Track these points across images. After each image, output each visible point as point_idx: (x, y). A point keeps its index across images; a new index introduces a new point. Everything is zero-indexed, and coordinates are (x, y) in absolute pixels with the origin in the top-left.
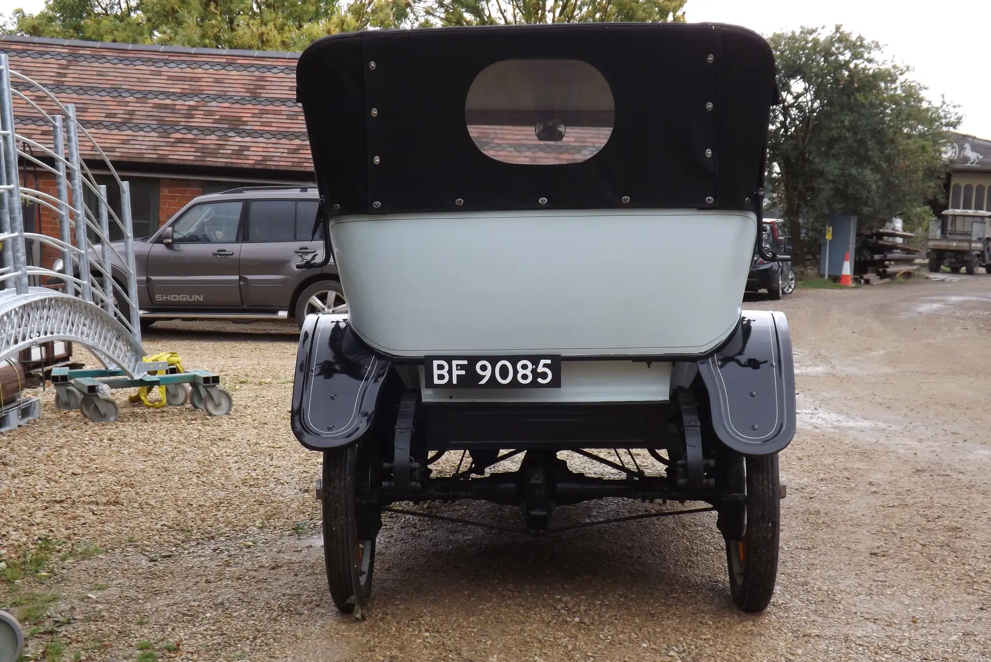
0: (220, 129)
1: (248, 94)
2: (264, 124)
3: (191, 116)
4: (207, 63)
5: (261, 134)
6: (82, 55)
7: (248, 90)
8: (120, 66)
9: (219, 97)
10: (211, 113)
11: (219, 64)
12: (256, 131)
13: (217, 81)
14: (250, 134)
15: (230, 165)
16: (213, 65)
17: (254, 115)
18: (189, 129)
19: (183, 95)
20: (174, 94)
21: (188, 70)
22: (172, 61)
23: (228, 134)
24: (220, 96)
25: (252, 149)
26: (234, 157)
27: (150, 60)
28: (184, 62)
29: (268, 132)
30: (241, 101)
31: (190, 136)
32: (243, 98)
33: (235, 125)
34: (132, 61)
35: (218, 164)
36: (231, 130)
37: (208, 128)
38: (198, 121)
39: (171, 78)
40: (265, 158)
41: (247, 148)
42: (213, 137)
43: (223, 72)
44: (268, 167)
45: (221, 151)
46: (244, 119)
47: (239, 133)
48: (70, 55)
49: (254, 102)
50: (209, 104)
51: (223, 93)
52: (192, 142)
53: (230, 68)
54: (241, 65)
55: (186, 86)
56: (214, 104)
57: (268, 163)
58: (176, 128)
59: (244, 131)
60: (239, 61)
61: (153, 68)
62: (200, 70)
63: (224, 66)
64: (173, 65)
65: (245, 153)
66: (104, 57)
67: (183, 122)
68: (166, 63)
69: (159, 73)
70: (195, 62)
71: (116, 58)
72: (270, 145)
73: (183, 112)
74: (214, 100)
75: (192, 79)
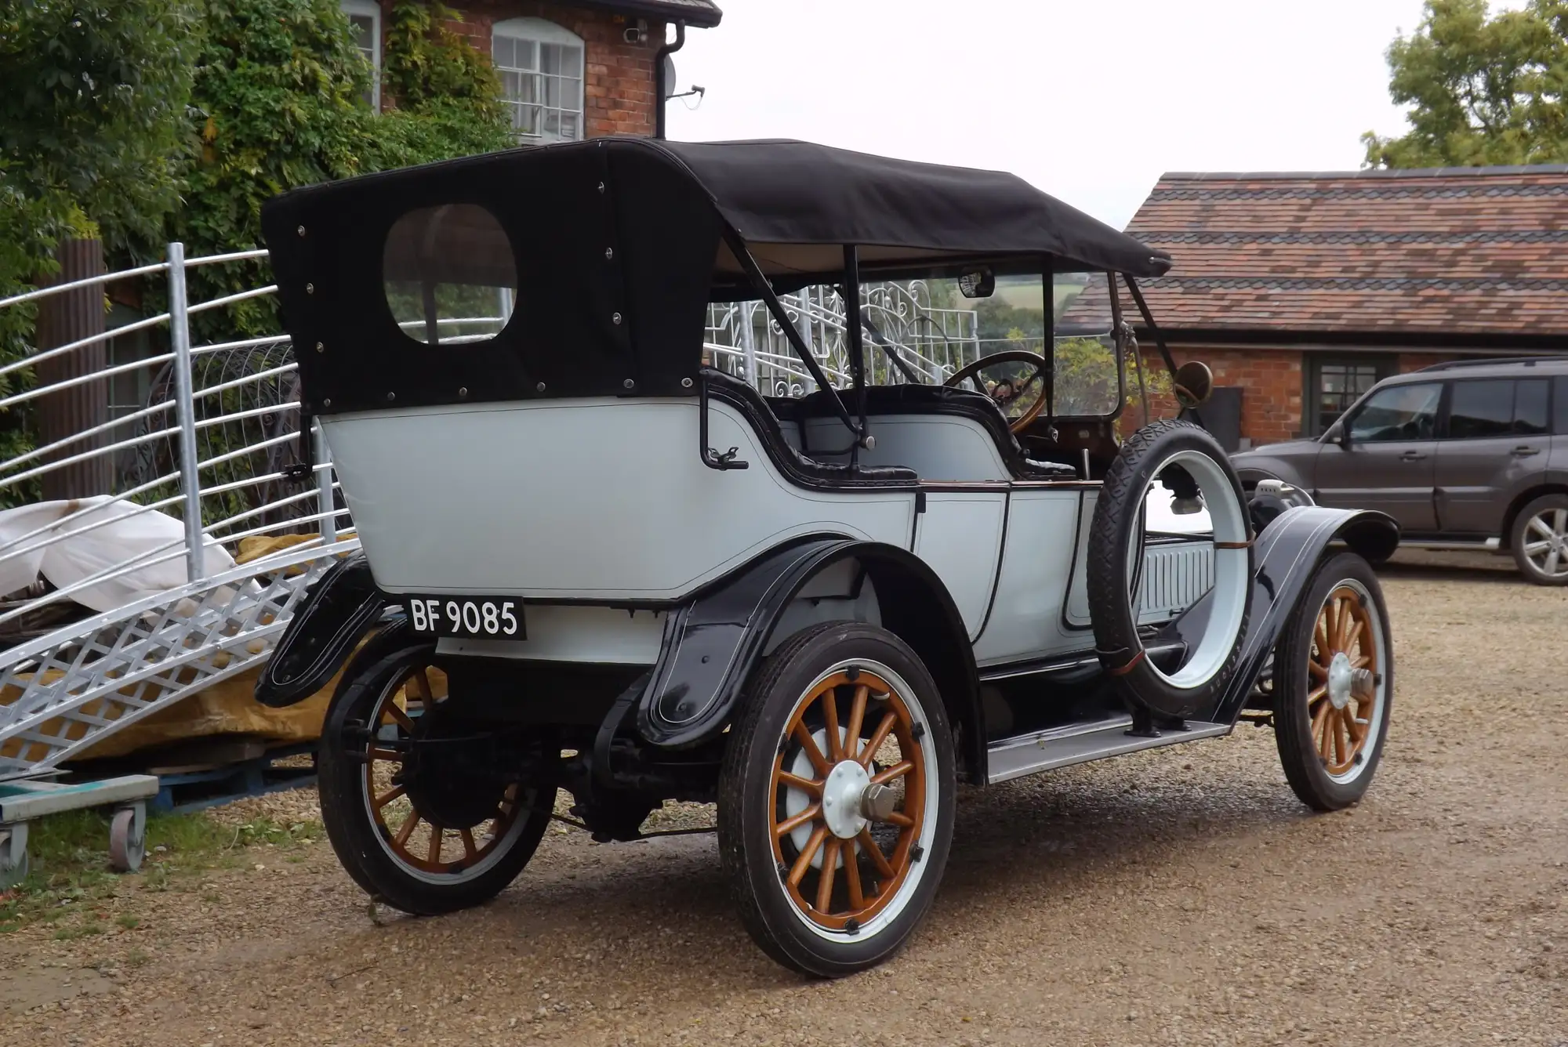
0: (1487, 280)
1: (1542, 228)
2: (1552, 269)
3: (1452, 264)
4: (1495, 187)
5: (1543, 284)
6: (1332, 190)
7: (1543, 223)
8: (1379, 200)
9: (1503, 234)
10: (1482, 258)
11: (1511, 187)
12: (1538, 280)
13: (1504, 212)
14: (1530, 284)
15: (1488, 331)
16: (1502, 189)
17: (1542, 258)
18: (1447, 282)
19: (1452, 235)
20: (1438, 234)
21: (1468, 199)
22: (1448, 189)
23: (1499, 286)
24: (1500, 233)
25: (1526, 306)
26: (1497, 318)
27: (1419, 189)
28: (1463, 188)
29: (1555, 280)
30: (1531, 237)
31: (1446, 292)
32: (1533, 234)
33: (1512, 273)
34: (1394, 192)
35: (1473, 330)
36: (1502, 280)
37: (1472, 280)
38: (1465, 269)
39: (1442, 213)
40: (1542, 319)
41: (1518, 305)
42: (1477, 291)
43: (1516, 198)
44: (1542, 332)
45: (1483, 311)
46: (1527, 264)
47: (1514, 283)
48: (1318, 191)
49: (1549, 238)
50: (1484, 245)
51: (1506, 229)
52: (1445, 299)
53: (1526, 192)
54: (1543, 186)
55: (1456, 222)
56: (1492, 244)
57: (1545, 325)
58: (1430, 281)
59: (1522, 280)
60: (1541, 182)
61: (1421, 200)
62: (1484, 199)
63: (1517, 189)
64: (1449, 194)
65: (1516, 312)
66: (1359, 190)
67: (1441, 272)
68: (1440, 191)
69: (1426, 207)
70: (1479, 188)
71: (1375, 190)
72: (1553, 300)
73: (1445, 258)
74: (1492, 239)
75: (1469, 212)
